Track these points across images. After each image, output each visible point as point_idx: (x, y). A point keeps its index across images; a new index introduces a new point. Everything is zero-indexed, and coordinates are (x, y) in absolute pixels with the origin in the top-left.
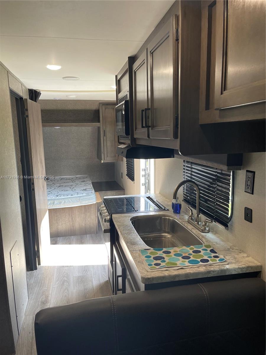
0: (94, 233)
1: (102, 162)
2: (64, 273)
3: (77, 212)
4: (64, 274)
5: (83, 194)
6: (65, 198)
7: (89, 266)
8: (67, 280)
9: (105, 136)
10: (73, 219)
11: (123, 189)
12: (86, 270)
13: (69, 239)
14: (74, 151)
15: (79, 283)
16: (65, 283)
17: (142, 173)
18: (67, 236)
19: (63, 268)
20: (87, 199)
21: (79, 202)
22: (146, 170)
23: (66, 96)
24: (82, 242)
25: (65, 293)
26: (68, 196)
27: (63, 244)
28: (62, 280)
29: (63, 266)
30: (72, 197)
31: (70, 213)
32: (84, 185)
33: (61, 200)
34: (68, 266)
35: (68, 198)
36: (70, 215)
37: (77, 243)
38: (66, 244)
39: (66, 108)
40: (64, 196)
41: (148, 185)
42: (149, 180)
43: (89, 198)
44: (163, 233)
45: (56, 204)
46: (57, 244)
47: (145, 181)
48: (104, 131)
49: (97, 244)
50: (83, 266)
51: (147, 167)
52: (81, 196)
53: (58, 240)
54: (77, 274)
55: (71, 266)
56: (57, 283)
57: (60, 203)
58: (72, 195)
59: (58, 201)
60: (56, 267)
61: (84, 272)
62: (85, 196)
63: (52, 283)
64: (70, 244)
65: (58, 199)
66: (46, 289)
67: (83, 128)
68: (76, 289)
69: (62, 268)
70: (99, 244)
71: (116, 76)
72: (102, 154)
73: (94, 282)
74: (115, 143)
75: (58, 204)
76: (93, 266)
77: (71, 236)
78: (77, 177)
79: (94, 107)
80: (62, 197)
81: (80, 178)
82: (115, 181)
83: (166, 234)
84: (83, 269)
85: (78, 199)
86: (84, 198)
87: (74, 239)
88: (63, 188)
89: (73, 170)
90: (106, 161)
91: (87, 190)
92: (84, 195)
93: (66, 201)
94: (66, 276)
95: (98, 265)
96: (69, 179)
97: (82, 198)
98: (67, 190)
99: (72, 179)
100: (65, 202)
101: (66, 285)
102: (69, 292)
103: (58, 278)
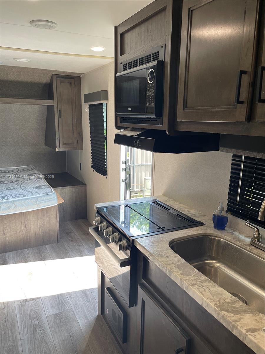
0: (55, 243)
1: (57, 150)
2: (31, 311)
3: (31, 217)
4: (32, 313)
5: (39, 194)
6: (15, 201)
7: (64, 293)
8: (39, 325)
9: (60, 118)
10: (27, 227)
11: (83, 183)
12: (62, 303)
13: (22, 254)
14: (15, 136)
15: (58, 326)
16: (38, 331)
17: (123, 166)
18: (18, 250)
19: (27, 303)
20: (46, 200)
21: (36, 205)
22: (127, 162)
23: (14, 59)
24: (42, 256)
25: (43, 347)
26: (19, 197)
27: (16, 263)
28: (32, 326)
29: (26, 300)
30: (25, 199)
31: (22, 219)
32: (35, 181)
33: (10, 204)
34: (33, 299)
35: (19, 200)
36: (23, 223)
37: (36, 260)
38: (20, 262)
39: (6, 78)
40: (13, 197)
41: (128, 181)
42: (129, 175)
43: (49, 199)
44: (207, 260)
45: (3, 210)
46: (7, 264)
47: (126, 176)
48: (60, 111)
49: (63, 258)
50: (55, 295)
51: (128, 158)
52: (37, 197)
53: (7, 256)
54: (50, 311)
55: (37, 298)
56: (25, 332)
57: (9, 208)
58: (24, 196)
59: (5, 205)
60: (16, 303)
61: (60, 306)
62: (43, 196)
63: (18, 334)
64: (26, 262)
65: (6, 202)
66: (12, 343)
67: (28, 106)
68: (58, 338)
69: (25, 303)
70: (66, 258)
71: (116, 28)
72: (57, 140)
73: (79, 321)
74: (73, 127)
75: (7, 210)
76: (70, 294)
77: (24, 249)
78: (19, 169)
79: (45, 80)
80: (11, 200)
81: (23, 170)
82: (67, 173)
83: (213, 262)
84: (57, 300)
85: (34, 200)
86: (42, 198)
87: (30, 253)
88: (7, 186)
89: (12, 160)
90: (61, 150)
91: (42, 187)
92: (41, 195)
93: (18, 205)
94: (35, 316)
95: (77, 291)
96: (9, 172)
97: (39, 199)
98: (14, 189)
99: (13, 171)
100: (16, 206)
101: (41, 334)
102: (47, 345)
103: (24, 322)
